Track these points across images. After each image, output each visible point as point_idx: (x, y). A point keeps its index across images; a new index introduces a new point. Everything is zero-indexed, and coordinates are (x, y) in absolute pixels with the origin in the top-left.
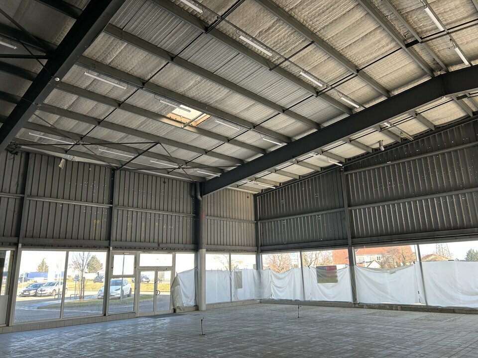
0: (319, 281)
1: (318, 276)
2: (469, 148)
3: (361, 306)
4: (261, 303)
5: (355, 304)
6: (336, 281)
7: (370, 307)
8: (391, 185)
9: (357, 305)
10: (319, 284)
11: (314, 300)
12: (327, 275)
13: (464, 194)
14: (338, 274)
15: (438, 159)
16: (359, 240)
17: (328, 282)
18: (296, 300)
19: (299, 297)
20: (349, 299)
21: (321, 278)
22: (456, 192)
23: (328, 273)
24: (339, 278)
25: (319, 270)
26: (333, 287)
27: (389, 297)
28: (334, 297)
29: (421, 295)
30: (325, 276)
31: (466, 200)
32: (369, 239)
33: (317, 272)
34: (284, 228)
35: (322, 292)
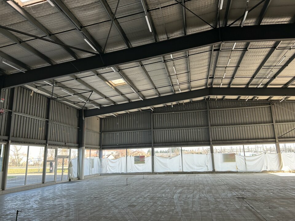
0: (135, 163)
1: (135, 160)
2: (203, 111)
3: (156, 173)
4: (100, 175)
5: (153, 173)
6: (144, 163)
7: (160, 173)
8: (172, 122)
9: (154, 173)
10: (135, 164)
11: (132, 172)
12: (140, 160)
13: (200, 129)
14: (145, 160)
15: (191, 114)
16: (157, 144)
17: (140, 163)
18: (122, 173)
19: (124, 171)
20: (150, 171)
21: (137, 162)
22: (197, 128)
23: (140, 159)
24: (145, 162)
25: (136, 158)
26: (142, 165)
27: (168, 169)
28: (142, 170)
29: (181, 167)
30: (139, 160)
31: (200, 131)
32: (161, 144)
33: (135, 158)
34: (117, 137)
35: (136, 168)
